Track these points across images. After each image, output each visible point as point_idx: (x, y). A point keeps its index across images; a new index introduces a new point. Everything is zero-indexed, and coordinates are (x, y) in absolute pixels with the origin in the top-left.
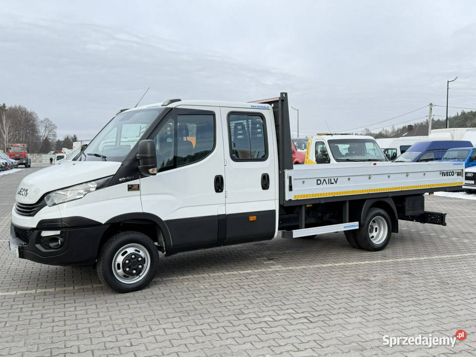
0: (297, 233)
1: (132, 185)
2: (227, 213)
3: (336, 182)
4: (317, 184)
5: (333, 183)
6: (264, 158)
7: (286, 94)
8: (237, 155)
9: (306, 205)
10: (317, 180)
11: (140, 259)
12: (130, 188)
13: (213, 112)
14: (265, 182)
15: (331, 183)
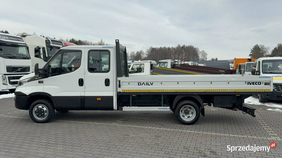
0: (126, 109)
1: (40, 81)
2: (85, 96)
3: (152, 85)
4: (138, 85)
5: (150, 85)
6: (107, 71)
7: (118, 40)
8: (91, 70)
9: (132, 95)
10: (138, 83)
11: (42, 111)
12: (40, 82)
13: (81, 50)
14: (107, 83)
15: (148, 85)
